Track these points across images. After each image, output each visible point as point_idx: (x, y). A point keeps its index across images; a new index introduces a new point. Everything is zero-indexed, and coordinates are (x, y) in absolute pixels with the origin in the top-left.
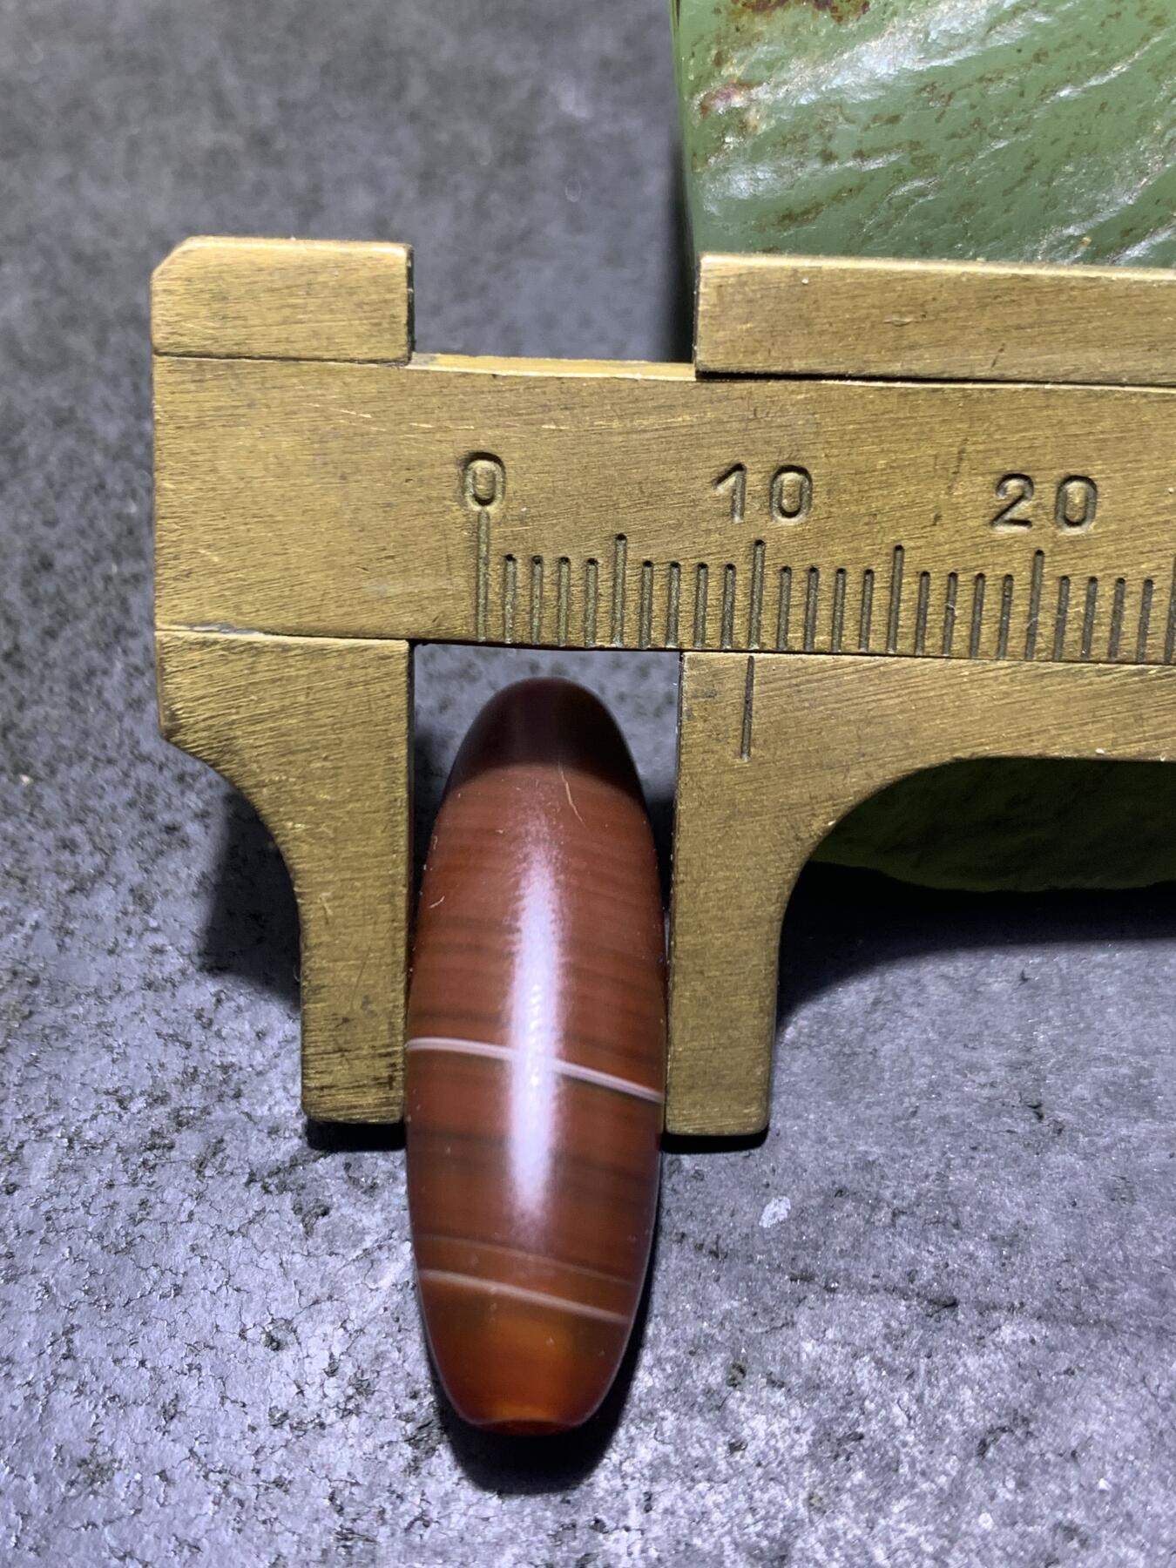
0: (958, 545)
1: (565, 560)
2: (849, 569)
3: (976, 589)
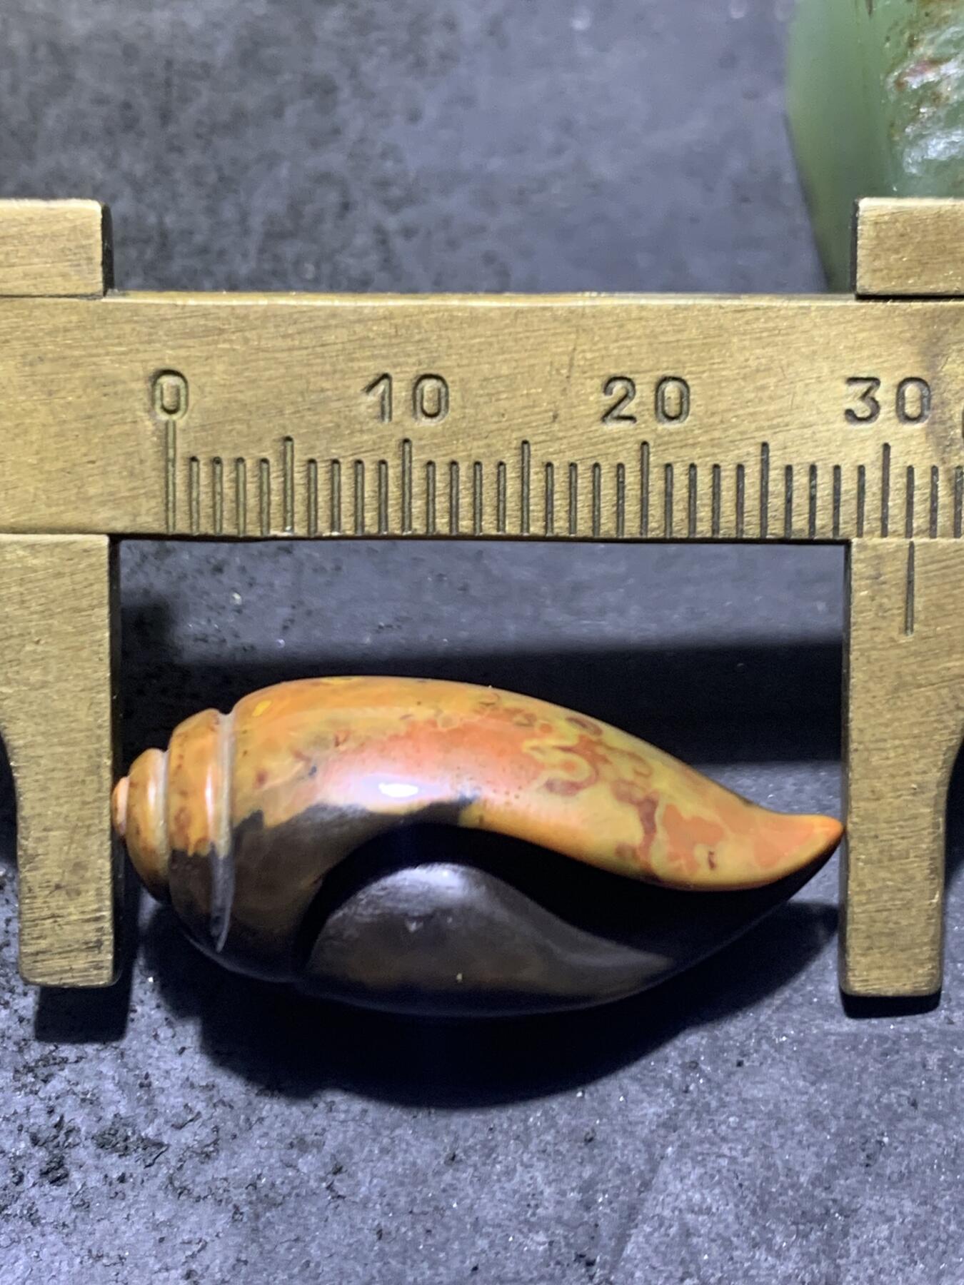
0: (575, 439)
1: (240, 460)
2: (484, 461)
3: (594, 476)
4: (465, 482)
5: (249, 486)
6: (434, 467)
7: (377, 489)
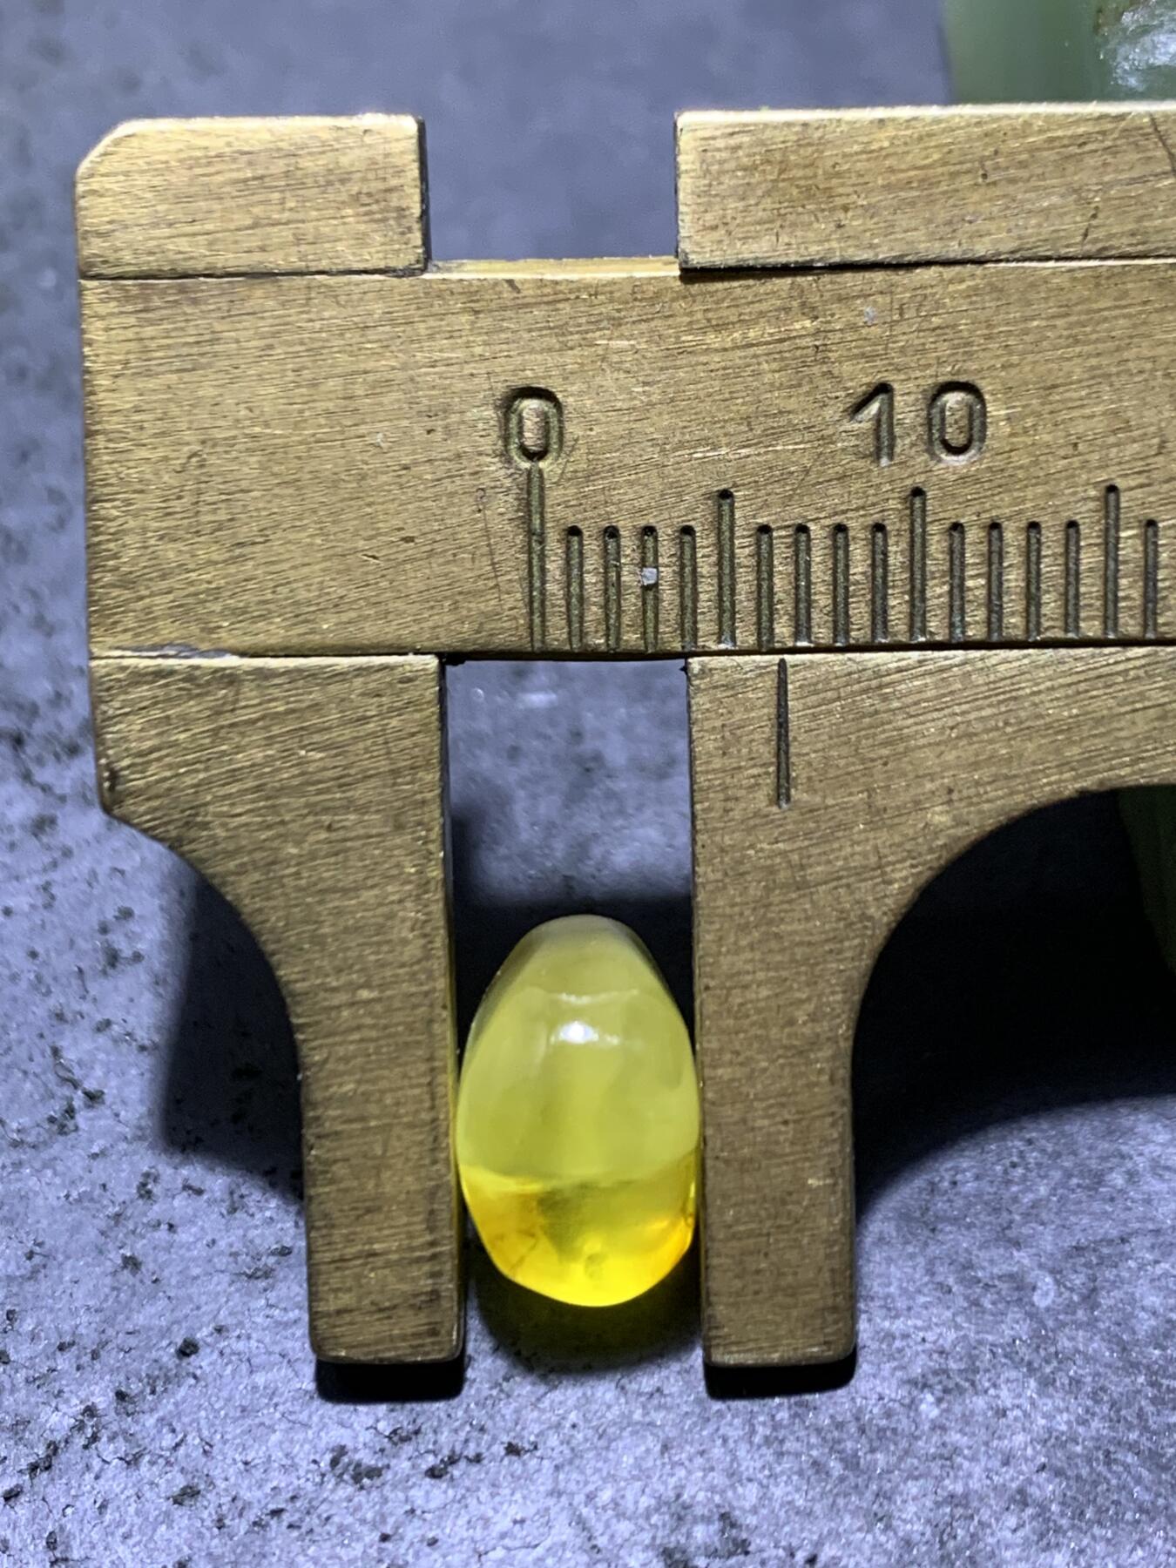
1: (649, 530)
2: (1045, 520)
4: (1014, 555)
6: (962, 531)
7: (870, 570)
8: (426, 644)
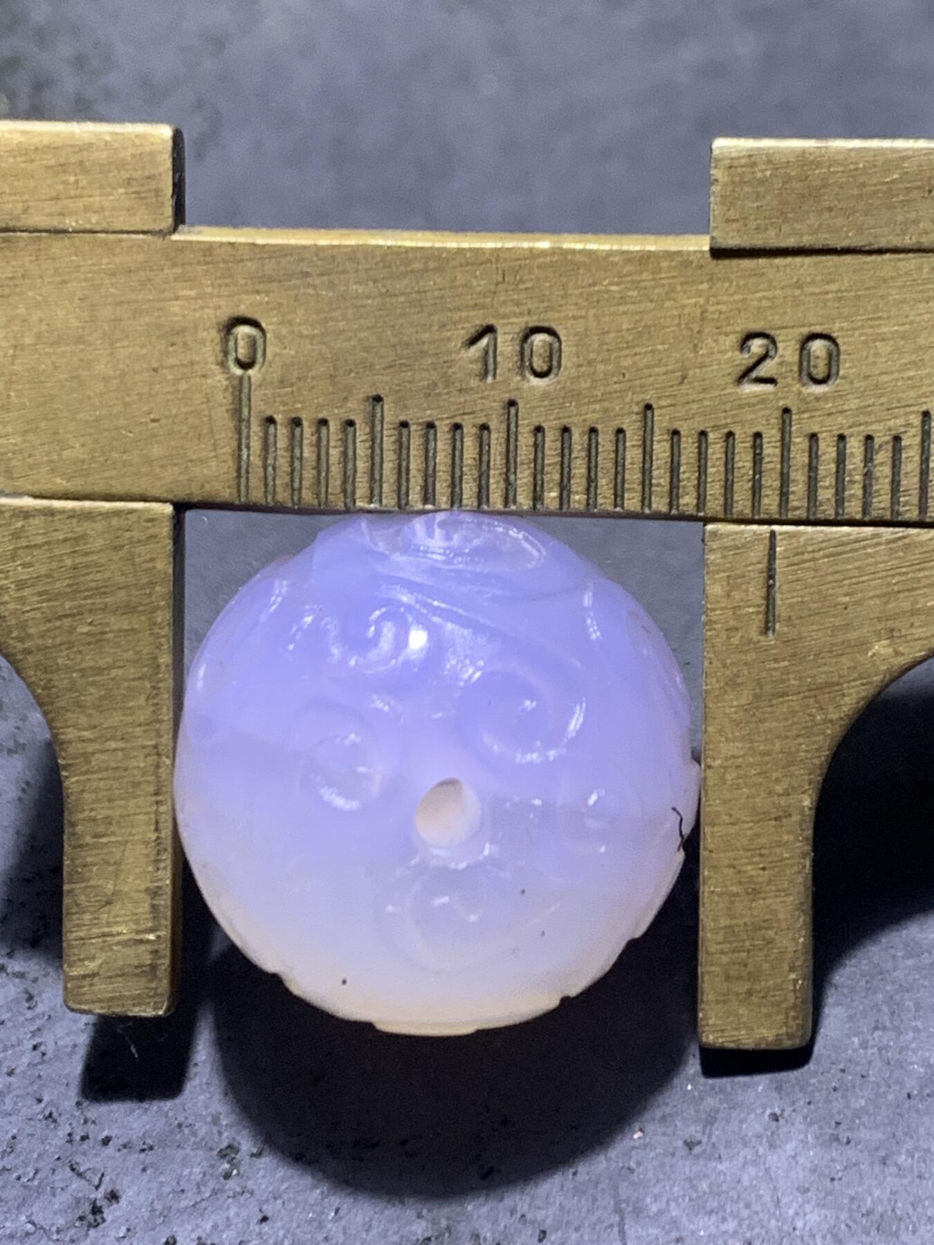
0: (706, 403)
1: (324, 422)
2: (601, 428)
3: (727, 447)
4: (579, 451)
5: (332, 451)
6: (544, 432)
7: (477, 457)
8: (164, 495)
